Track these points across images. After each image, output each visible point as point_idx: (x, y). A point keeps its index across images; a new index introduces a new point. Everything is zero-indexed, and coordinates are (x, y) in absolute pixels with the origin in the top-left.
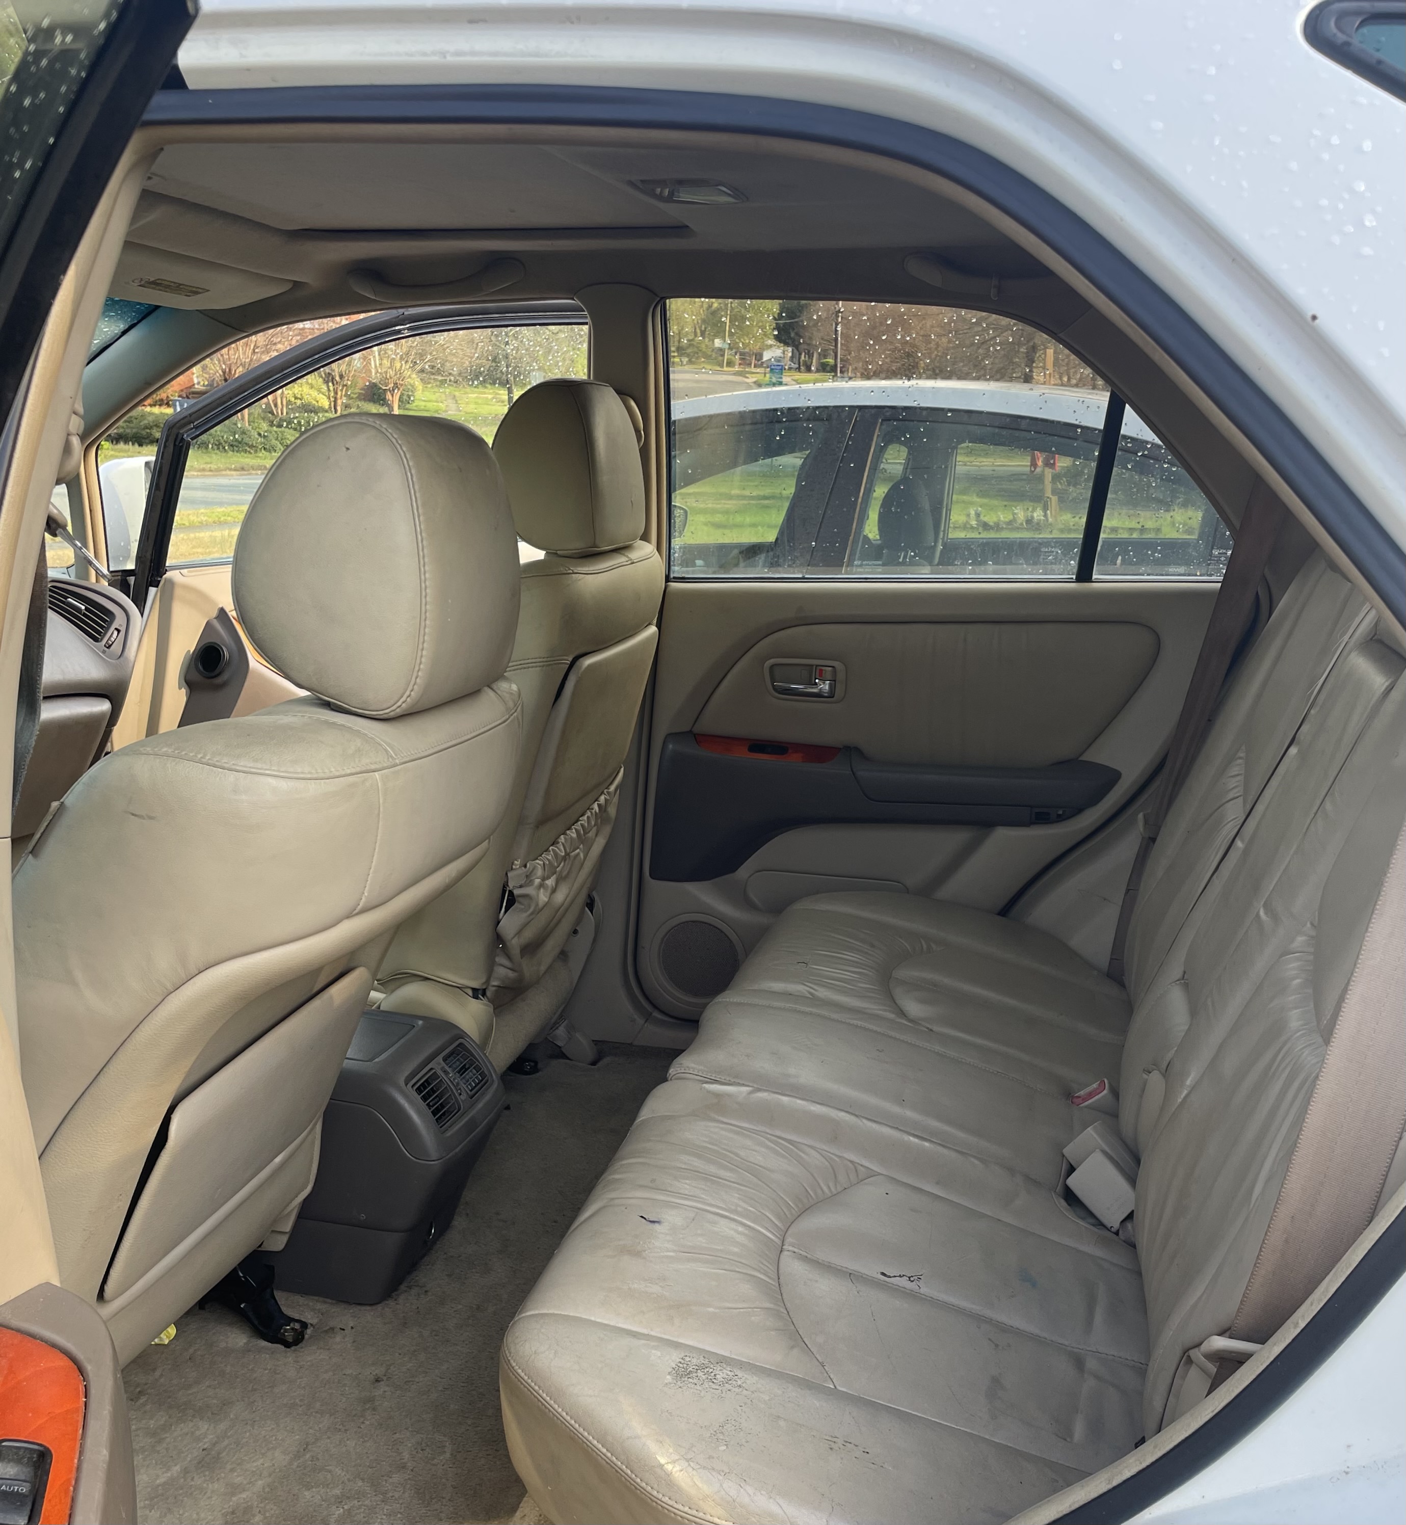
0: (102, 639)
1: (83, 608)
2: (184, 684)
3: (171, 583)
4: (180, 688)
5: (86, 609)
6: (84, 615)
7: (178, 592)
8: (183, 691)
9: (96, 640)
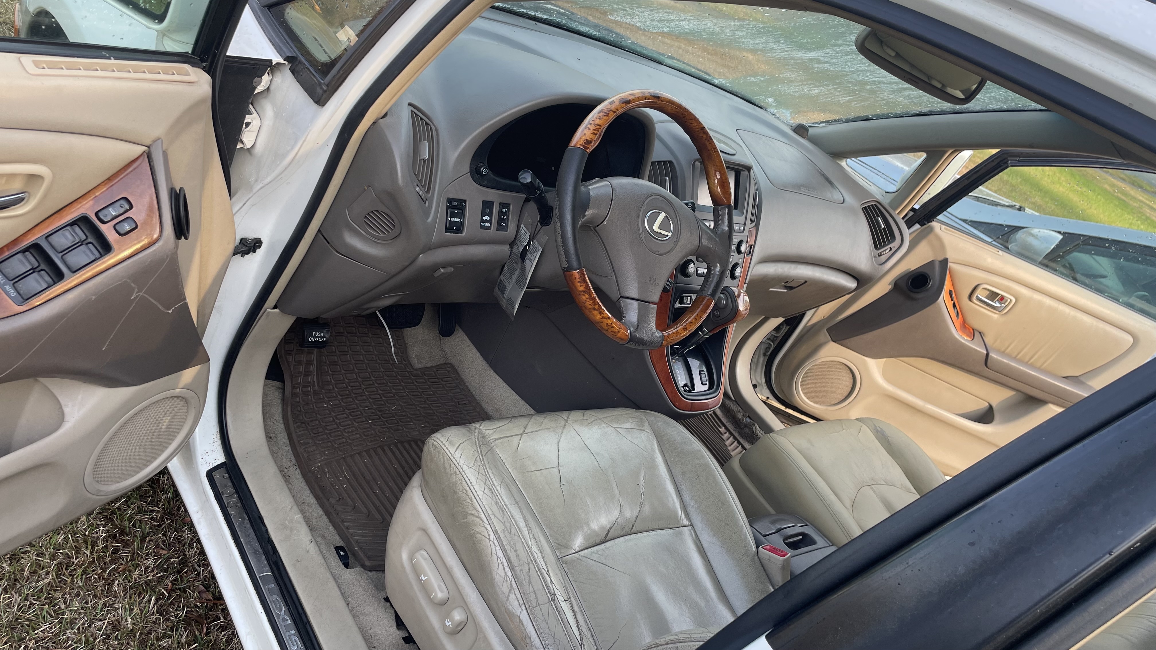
0: (879, 249)
1: (883, 227)
2: (894, 284)
3: (931, 229)
4: (889, 284)
5: (884, 229)
6: (880, 231)
7: (931, 237)
8: (890, 287)
9: (876, 247)
